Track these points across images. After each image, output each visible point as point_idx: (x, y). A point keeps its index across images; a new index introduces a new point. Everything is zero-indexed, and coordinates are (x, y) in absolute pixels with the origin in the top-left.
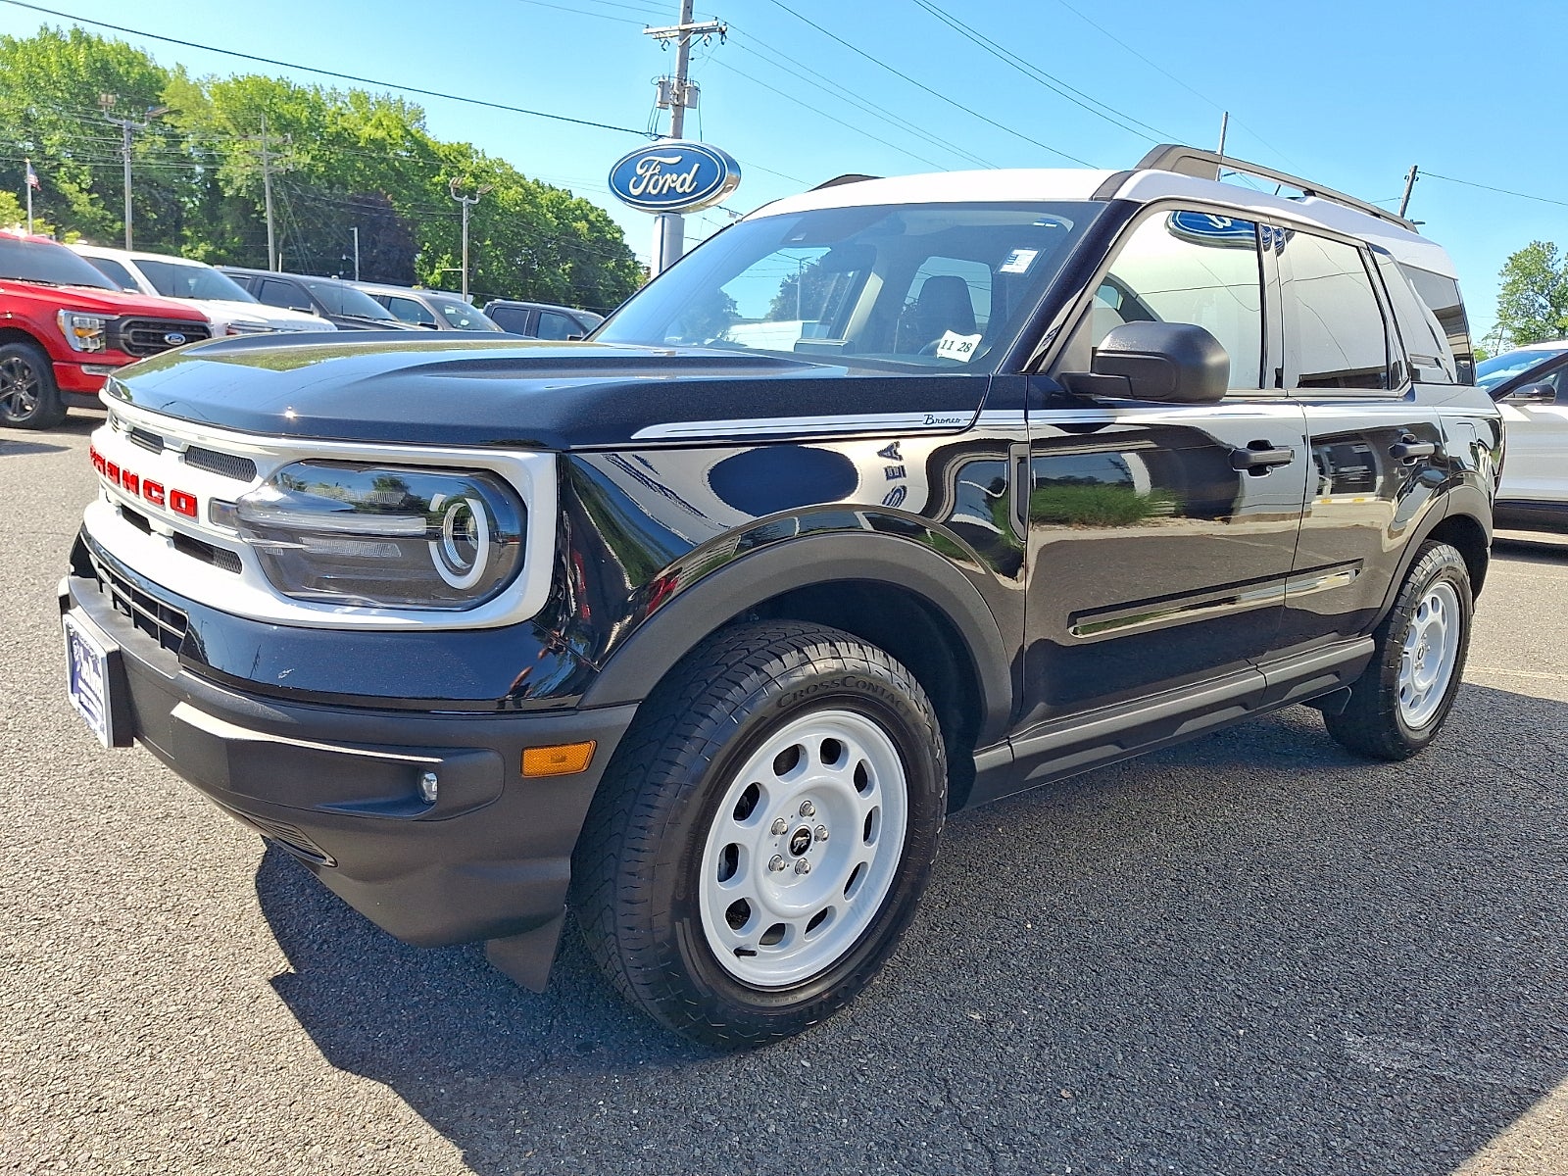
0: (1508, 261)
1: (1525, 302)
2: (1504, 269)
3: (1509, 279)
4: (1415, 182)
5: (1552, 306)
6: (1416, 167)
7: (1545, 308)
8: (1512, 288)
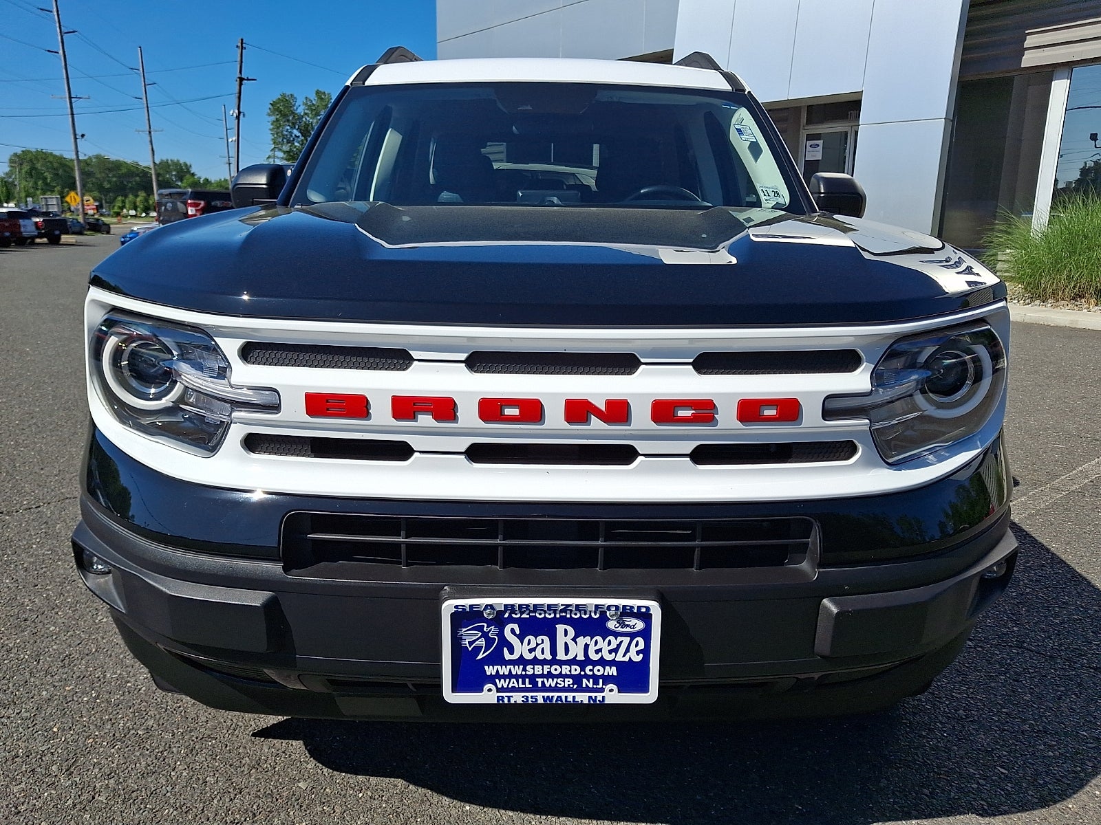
0: (270, 106)
1: (286, 133)
2: (269, 111)
3: (273, 118)
4: (244, 51)
5: (302, 136)
6: (242, 40)
7: (298, 137)
8: (277, 125)
